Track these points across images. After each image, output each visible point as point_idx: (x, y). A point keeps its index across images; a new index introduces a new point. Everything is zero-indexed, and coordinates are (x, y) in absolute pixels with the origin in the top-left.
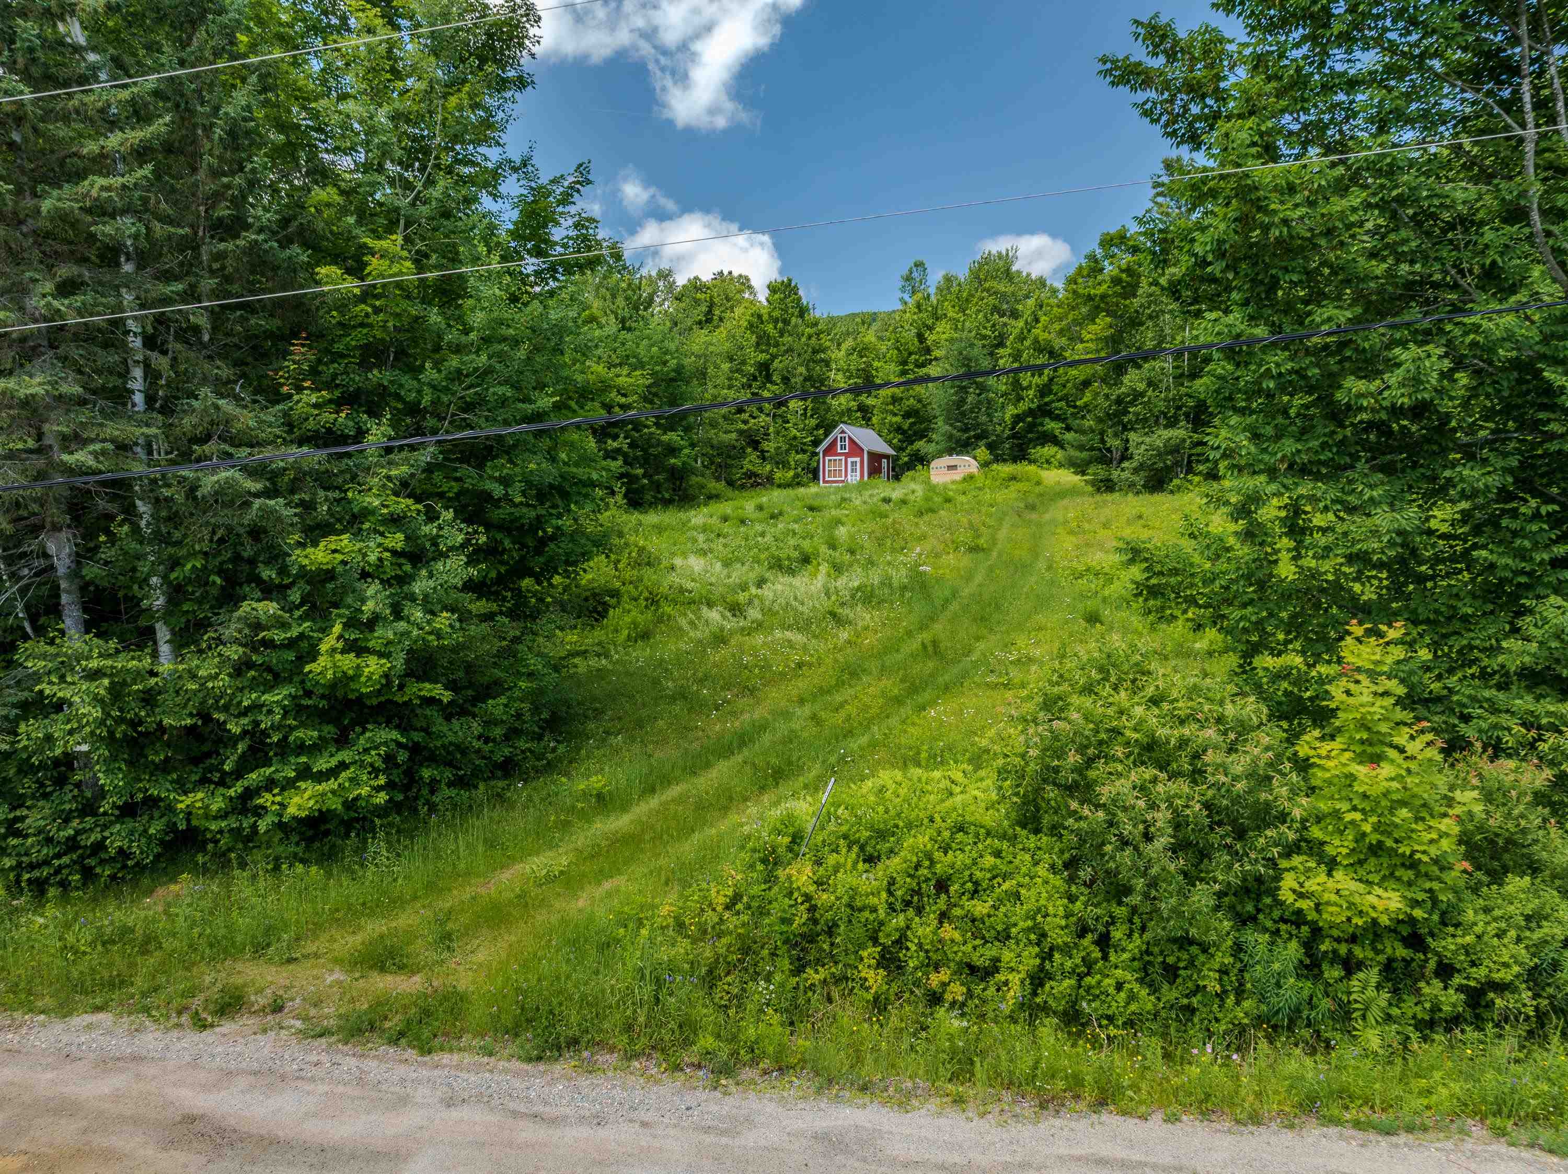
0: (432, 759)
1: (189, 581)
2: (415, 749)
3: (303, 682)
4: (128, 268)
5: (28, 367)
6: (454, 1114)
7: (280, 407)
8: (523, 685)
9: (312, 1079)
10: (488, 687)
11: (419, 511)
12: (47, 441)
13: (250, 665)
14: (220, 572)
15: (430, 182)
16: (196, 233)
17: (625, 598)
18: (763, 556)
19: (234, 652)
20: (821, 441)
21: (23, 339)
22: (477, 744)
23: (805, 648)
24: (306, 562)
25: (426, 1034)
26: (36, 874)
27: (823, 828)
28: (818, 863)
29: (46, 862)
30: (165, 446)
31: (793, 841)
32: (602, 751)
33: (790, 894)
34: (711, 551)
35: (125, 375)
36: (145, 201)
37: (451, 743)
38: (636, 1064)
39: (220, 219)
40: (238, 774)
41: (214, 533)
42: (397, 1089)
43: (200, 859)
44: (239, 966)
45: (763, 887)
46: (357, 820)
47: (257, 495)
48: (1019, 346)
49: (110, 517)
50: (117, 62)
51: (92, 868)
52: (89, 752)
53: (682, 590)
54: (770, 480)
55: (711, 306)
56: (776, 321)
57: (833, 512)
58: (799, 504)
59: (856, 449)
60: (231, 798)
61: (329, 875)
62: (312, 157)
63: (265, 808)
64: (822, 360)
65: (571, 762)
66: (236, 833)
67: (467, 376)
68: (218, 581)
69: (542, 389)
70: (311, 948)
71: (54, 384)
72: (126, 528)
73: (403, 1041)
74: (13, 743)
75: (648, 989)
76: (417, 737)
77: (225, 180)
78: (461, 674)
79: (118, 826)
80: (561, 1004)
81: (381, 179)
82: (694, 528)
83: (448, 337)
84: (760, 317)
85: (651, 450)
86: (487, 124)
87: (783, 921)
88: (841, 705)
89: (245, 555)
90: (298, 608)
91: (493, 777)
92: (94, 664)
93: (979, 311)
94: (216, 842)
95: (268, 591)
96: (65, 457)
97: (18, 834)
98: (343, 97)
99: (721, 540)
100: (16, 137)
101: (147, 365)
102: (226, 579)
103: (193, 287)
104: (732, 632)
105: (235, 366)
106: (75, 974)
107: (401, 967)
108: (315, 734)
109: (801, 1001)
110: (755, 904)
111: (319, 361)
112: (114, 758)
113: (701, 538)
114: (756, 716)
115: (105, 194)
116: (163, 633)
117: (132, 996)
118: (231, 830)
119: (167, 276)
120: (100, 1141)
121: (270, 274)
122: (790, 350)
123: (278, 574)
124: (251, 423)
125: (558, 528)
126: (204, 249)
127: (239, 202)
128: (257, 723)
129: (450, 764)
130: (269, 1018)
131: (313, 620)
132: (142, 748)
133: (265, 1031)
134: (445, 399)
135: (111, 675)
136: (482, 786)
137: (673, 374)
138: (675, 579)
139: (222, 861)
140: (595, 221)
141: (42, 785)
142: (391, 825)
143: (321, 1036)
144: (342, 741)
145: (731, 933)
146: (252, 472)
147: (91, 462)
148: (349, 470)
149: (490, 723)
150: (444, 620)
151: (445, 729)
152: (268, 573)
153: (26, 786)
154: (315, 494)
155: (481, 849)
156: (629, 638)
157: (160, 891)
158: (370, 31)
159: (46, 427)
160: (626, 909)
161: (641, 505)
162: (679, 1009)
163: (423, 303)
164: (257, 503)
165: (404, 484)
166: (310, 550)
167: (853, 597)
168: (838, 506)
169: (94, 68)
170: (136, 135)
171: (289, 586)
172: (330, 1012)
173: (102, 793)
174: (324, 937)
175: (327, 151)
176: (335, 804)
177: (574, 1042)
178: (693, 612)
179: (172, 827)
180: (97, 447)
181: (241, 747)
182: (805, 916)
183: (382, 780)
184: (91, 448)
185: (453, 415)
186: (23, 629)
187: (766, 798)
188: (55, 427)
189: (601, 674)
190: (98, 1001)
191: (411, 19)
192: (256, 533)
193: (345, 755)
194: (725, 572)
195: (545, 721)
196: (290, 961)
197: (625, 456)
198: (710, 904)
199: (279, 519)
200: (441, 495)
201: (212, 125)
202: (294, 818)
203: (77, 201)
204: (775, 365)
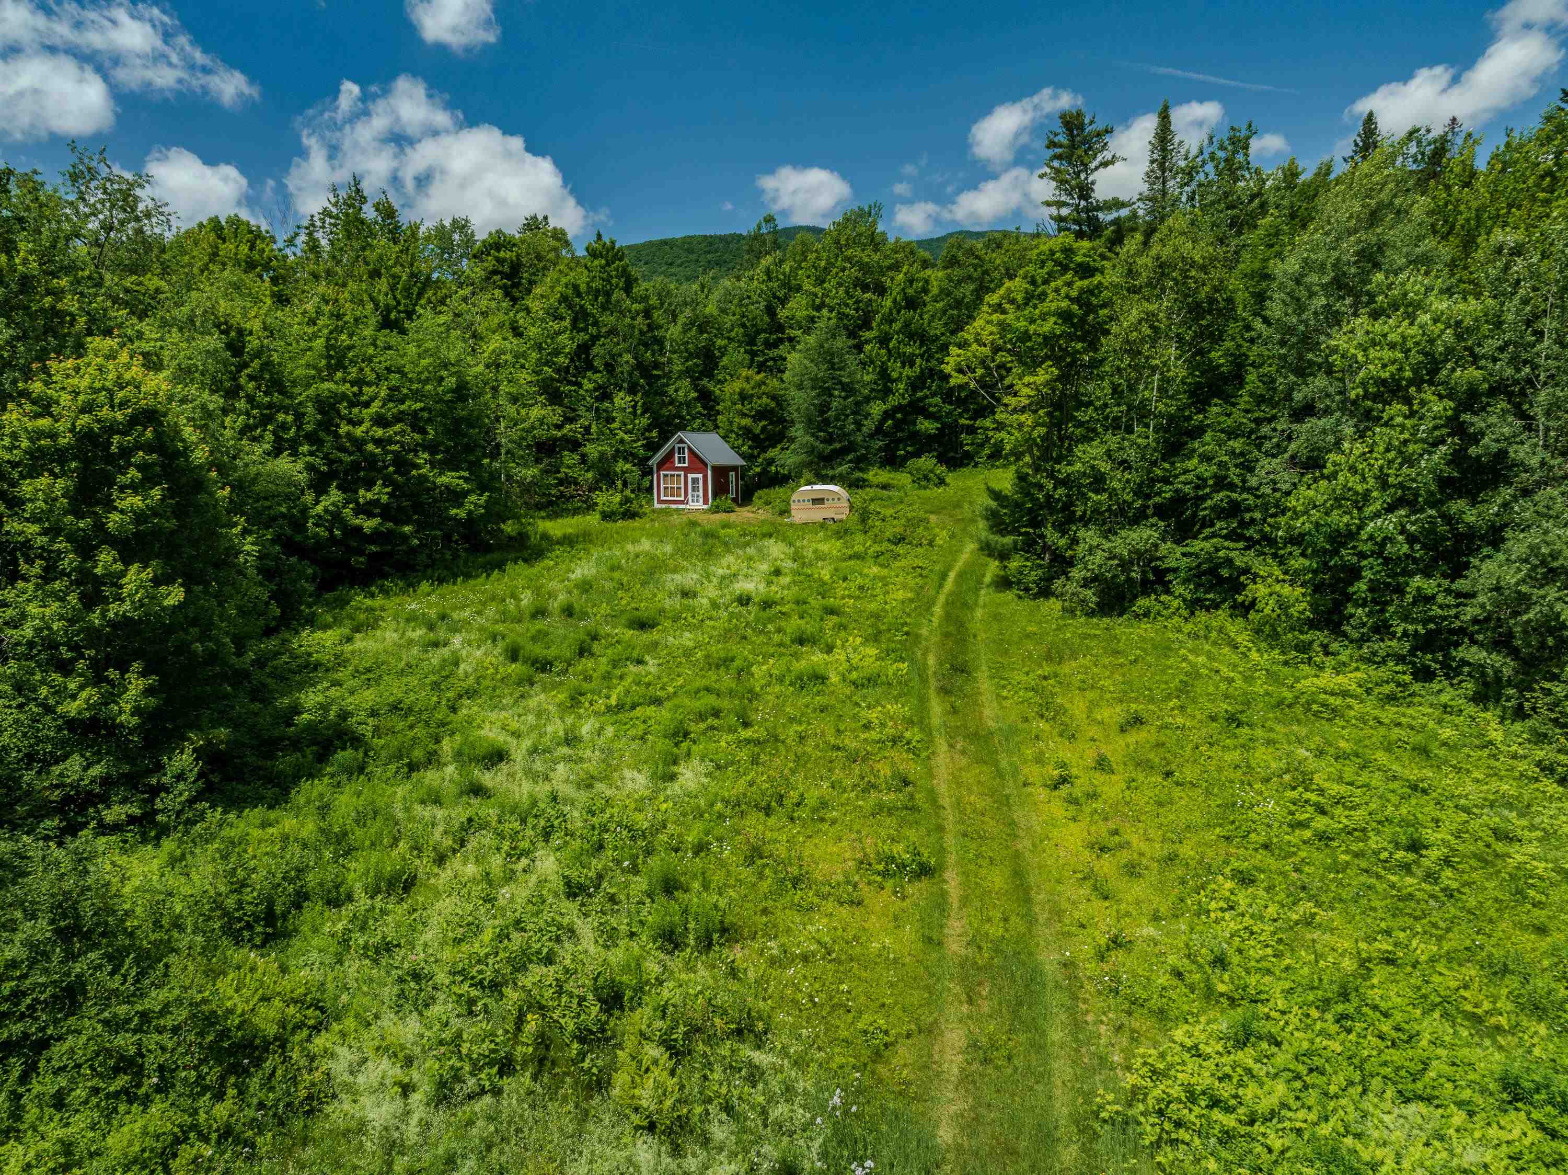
20: (655, 450)
48: (885, 327)
59: (698, 463)
64: (654, 342)
84: (576, 287)
93: (840, 284)
122: (612, 332)
204: (596, 350)
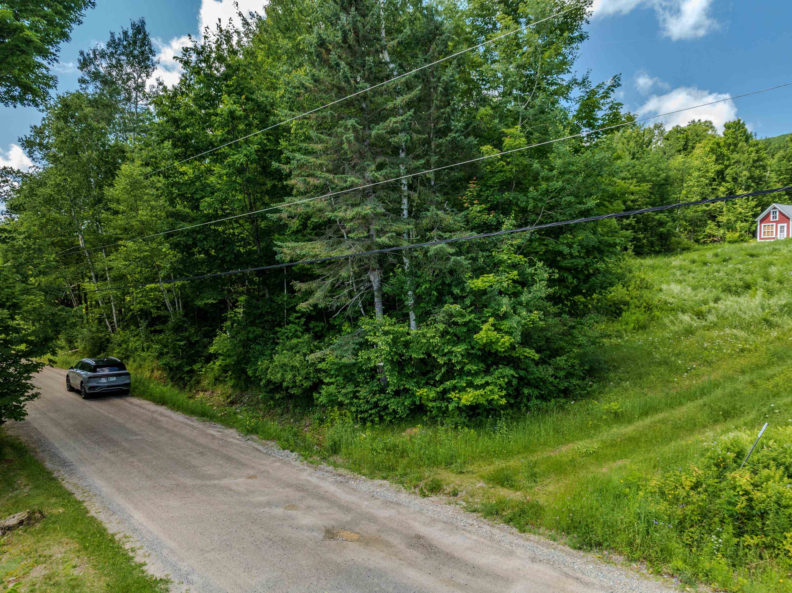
0: (528, 384)
1: (424, 293)
2: (520, 379)
3: (470, 342)
4: (403, 155)
5: (365, 202)
6: (536, 566)
7: (463, 213)
8: (575, 351)
9: (470, 532)
10: (557, 350)
11: (526, 262)
12: (371, 233)
13: (448, 333)
14: (437, 290)
15: (534, 97)
16: (429, 136)
17: (633, 306)
18: (718, 284)
19: (441, 327)
20: (758, 215)
21: (364, 190)
22: (551, 379)
23: (746, 340)
24: (473, 286)
25: (523, 523)
26: (363, 415)
27: (758, 452)
28: (755, 472)
29: (367, 411)
30: (415, 233)
31: (737, 457)
32: (616, 390)
33: (734, 488)
34: (685, 281)
35: (400, 203)
36: (410, 124)
37: (538, 378)
38: (634, 565)
39: (440, 129)
40: (441, 382)
41: (434, 272)
42: (508, 546)
43: (425, 419)
44: (439, 471)
45: (716, 480)
46: (492, 409)
47: (453, 255)
49: (394, 265)
50: (401, 66)
51: (383, 416)
52: (383, 366)
53: (666, 303)
54: (723, 239)
55: (687, 140)
56: (730, 145)
57: (767, 258)
58: (743, 253)
59: (784, 218)
60: (438, 392)
61: (479, 435)
62: (479, 93)
63: (451, 399)
64: (761, 166)
65: (600, 393)
66: (439, 408)
67: (551, 192)
68: (435, 293)
69: (590, 196)
70: (470, 468)
71: (374, 208)
72: (400, 270)
73: (511, 523)
74: (356, 360)
75: (642, 527)
76: (522, 373)
77: (442, 110)
78: (543, 343)
79: (393, 400)
80: (593, 523)
81: (511, 99)
82: (674, 267)
83: (542, 174)
84: (718, 144)
85: (649, 224)
86: (564, 63)
87: (729, 503)
88: (772, 377)
89: (447, 282)
90: (469, 307)
91: (559, 397)
92: (386, 328)
94: (431, 412)
95: (457, 299)
96: (378, 239)
97: (357, 398)
98: (494, 62)
99: (691, 274)
100: (364, 105)
101: (409, 197)
102: (438, 293)
103: (428, 161)
104: (697, 329)
105: (444, 195)
106: (376, 462)
107: (512, 486)
108: (475, 368)
109: (741, 553)
110: (710, 489)
111: (481, 190)
112: (393, 370)
113: (678, 273)
114: (712, 377)
115: (395, 125)
116: (412, 316)
117: (397, 476)
118: (437, 407)
119: (417, 157)
120: (384, 536)
121: (460, 151)
122: (738, 162)
123: (461, 291)
124: (451, 222)
125: (597, 269)
126: (433, 144)
127: (447, 120)
128: (450, 360)
129: (537, 387)
130: (452, 498)
131: (475, 313)
132: (403, 366)
133: (450, 504)
134: (540, 205)
135: (393, 334)
136: (553, 401)
137: (663, 182)
138: (662, 296)
139: (433, 421)
140: (621, 104)
141: (366, 378)
142: (508, 414)
143: (474, 512)
144: (487, 372)
145: (694, 504)
146: (451, 244)
147: (387, 241)
148: (493, 241)
149: (558, 369)
150: (535, 315)
151: (535, 370)
152: (456, 291)
153: (360, 378)
154: (477, 254)
155: (551, 433)
156: (634, 328)
157: (408, 430)
158: (507, 27)
159: (371, 227)
160: (630, 478)
161: (641, 254)
162: (661, 541)
163: (530, 157)
164: (453, 258)
165: (519, 247)
166: (475, 280)
167: (781, 310)
168: (771, 254)
169: (392, 70)
170: (407, 97)
171: (465, 297)
172: (478, 501)
173: (388, 384)
174: (476, 464)
175: (486, 89)
176: (482, 401)
177: (599, 544)
178: (673, 315)
179: (414, 403)
180: (389, 235)
181: (443, 370)
182: (745, 503)
183: (504, 393)
184: (387, 235)
185: (544, 212)
186: (360, 311)
187: (719, 428)
188: (374, 227)
189: (618, 347)
190: (384, 475)
191: (526, 17)
192: (451, 272)
193: (488, 379)
194: (694, 293)
195: (587, 370)
196: (461, 473)
197: (633, 228)
198: (681, 485)
199: (462, 266)
200: (537, 253)
201: (437, 86)
202: (464, 405)
203: (385, 129)
204: (728, 171)
